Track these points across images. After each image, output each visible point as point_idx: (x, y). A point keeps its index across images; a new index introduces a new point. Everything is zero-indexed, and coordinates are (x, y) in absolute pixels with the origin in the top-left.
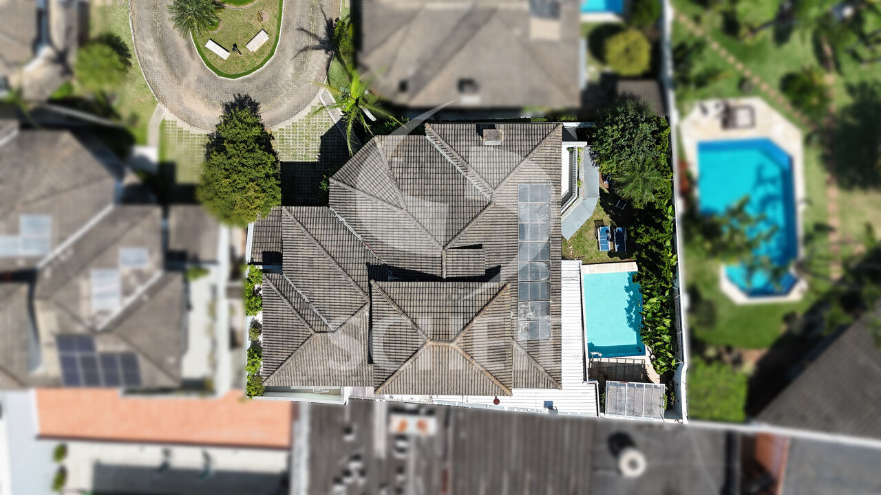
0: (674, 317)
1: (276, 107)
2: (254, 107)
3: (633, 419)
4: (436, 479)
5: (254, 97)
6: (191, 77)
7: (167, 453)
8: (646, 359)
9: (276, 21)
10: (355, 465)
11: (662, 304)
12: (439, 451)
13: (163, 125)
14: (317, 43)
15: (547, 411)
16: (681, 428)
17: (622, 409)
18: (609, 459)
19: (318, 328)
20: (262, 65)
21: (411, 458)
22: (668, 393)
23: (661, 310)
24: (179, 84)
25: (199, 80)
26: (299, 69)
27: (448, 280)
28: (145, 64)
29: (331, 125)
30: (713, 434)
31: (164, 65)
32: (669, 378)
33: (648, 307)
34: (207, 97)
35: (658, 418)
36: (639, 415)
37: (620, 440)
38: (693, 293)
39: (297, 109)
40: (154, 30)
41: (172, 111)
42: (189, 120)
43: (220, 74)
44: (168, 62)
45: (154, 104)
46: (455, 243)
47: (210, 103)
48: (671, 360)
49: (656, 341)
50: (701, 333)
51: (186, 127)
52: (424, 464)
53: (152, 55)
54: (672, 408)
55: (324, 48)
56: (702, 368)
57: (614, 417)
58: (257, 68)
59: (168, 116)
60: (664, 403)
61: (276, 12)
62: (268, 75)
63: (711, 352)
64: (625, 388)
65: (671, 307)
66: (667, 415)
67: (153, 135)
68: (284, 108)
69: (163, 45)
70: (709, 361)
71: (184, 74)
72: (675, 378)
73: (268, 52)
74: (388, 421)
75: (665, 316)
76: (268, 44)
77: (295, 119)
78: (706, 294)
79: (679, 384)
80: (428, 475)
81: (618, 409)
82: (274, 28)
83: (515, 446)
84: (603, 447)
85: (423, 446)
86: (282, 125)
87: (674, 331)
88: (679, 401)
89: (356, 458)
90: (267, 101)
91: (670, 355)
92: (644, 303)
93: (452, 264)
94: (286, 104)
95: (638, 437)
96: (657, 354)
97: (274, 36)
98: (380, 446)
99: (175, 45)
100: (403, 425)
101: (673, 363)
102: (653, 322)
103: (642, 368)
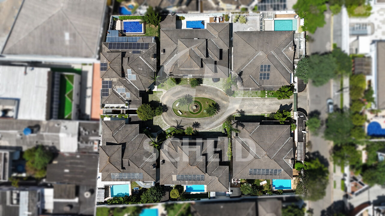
0: (118, 204)
1: (166, 116)
2: (166, 111)
3: (97, 195)
4: (84, 151)
5: (168, 111)
6: (172, 98)
7: (89, 97)
8: (110, 197)
9: (185, 116)
10: (87, 133)
11: (121, 201)
12: (90, 151)
13: (162, 92)
14: (179, 124)
15: (98, 177)
16: (94, 205)
17: (99, 193)
18: (88, 189)
19: (113, 132)
20: (175, 113)
21: (89, 145)
22: (102, 202)
23: (120, 201)
24: (171, 95)
25: (172, 99)
26: (174, 121)
27: (122, 160)
28: (175, 88)
29: (162, 128)
30: (93, 212)
31: (175, 92)
32: (106, 203)
33: (121, 198)
34: (168, 101)
35: (97, 201)
36: (97, 196)
37: (92, 192)
38: (124, 208)
39: (166, 121)
40: (183, 90)
41: (165, 94)
42: (163, 97)
43: (173, 104)
44: (176, 93)
45: (167, 90)
46: (130, 161)
47: (167, 102)
48: (109, 203)
49: (114, 200)
50: (116, 210)
51: (162, 97)
52: (88, 148)
53: (177, 89)
54: (99, 203)
55: (178, 126)
56: (107, 210)
57: (97, 191)
58: (174, 112)
59: (164, 93)
60: (100, 202)
61: (186, 116)
62: (173, 114)
63: (111, 212)
64: (103, 194)
65: (120, 203)
66: (97, 202)
67: (159, 90)
68: (166, 118)
69: (179, 92)
70: (109, 211)
71: (173, 96)
72: (106, 204)
73: (178, 114)
74: (97, 140)
75: (119, 202)
76: (180, 114)
77: (163, 120)
78: (124, 211)
79: (104, 205)
80: (85, 148)
81: (99, 192)
82: (183, 116)
83: (91, 169)
84: (91, 188)
85: (92, 148)
86: (162, 117)
87: (115, 204)
88: (100, 205)
89: (89, 133)
90: (167, 114)
91: (110, 203)
92: (122, 197)
93: (125, 161)
94: (167, 118)
95: (93, 196)
96: (111, 200)
97: (181, 116)
98: (92, 138)
99: (179, 94)
100: (96, 144)
101: (109, 204)
102: (118, 199)
103: (108, 196)
